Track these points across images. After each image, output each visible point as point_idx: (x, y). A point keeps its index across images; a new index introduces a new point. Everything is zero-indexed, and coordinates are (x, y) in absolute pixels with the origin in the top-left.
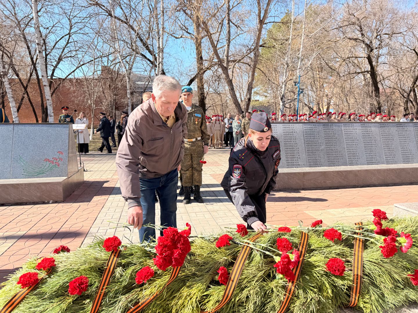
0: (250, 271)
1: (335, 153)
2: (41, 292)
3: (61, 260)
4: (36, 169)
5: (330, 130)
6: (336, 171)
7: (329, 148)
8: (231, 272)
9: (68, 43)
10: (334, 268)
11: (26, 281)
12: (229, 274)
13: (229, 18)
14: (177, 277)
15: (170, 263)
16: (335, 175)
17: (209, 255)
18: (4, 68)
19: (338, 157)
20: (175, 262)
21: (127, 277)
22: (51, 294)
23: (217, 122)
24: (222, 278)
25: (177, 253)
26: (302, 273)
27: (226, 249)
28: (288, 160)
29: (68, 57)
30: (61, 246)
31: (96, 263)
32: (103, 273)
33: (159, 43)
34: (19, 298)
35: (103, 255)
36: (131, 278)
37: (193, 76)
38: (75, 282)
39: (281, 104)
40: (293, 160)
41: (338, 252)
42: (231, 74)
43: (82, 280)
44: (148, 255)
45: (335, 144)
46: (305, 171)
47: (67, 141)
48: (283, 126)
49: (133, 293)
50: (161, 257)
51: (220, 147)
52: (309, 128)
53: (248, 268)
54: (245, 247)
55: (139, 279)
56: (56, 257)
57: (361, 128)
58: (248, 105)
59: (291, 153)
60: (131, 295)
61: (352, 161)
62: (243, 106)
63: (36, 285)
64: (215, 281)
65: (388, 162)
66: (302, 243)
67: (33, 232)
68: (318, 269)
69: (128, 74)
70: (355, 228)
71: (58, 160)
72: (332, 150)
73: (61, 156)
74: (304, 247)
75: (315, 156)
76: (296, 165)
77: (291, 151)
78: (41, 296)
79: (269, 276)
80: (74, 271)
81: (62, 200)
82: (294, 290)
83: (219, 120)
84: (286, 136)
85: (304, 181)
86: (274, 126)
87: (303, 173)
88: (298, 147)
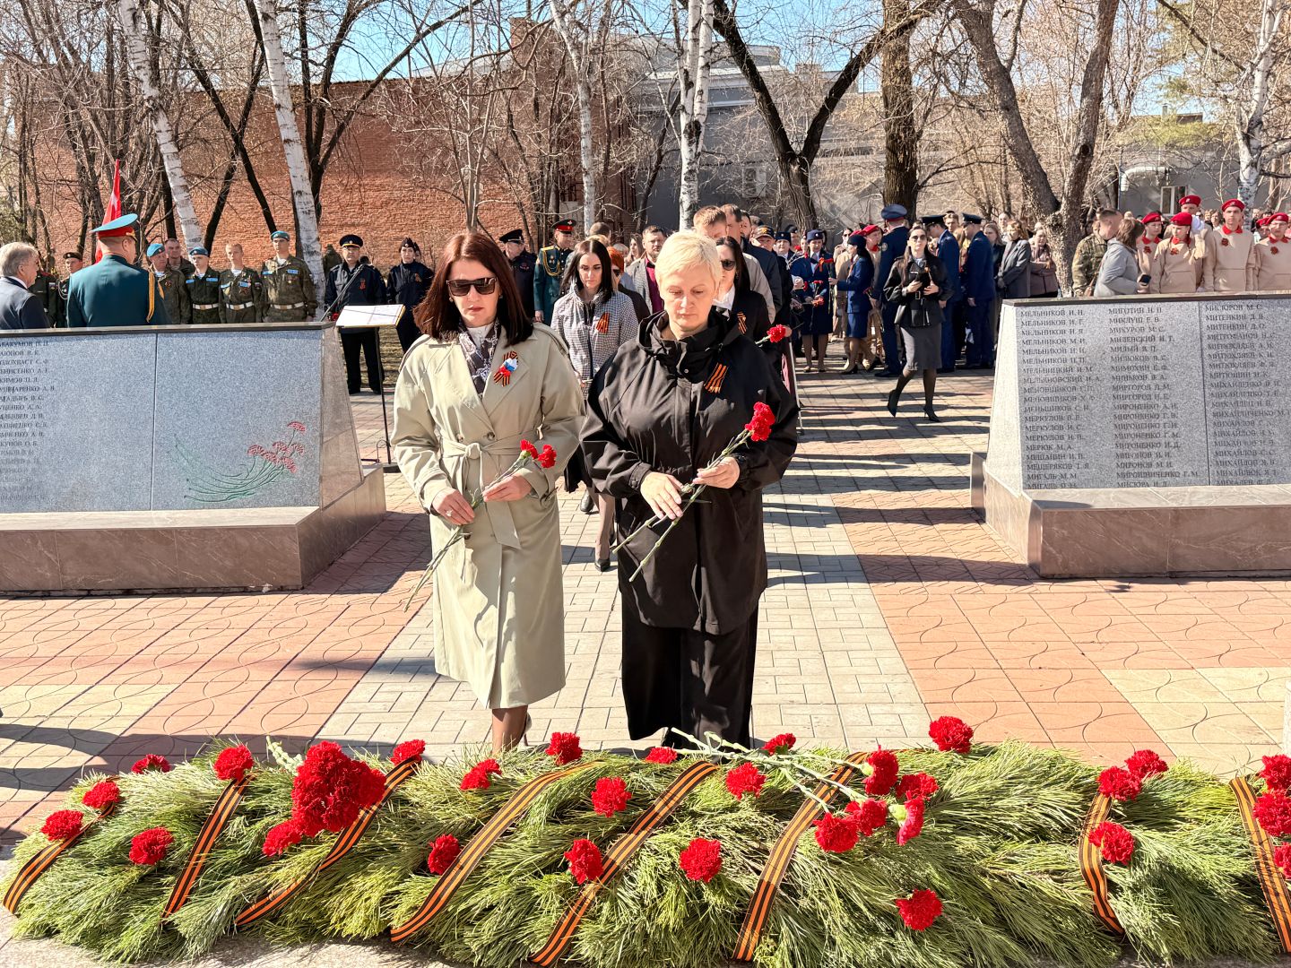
0: (511, 851)
2: (85, 851)
4: (225, 479)
11: (58, 828)
14: (352, 848)
21: (250, 839)
22: (101, 858)
27: (479, 796)
28: (1122, 456)
31: (192, 804)
32: (203, 825)
34: (45, 858)
35: (212, 786)
36: (260, 840)
37: (858, 48)
38: (141, 838)
40: (1149, 455)
42: (1010, 38)
43: (158, 835)
46: (1185, 504)
48: (1113, 316)
49: (260, 873)
52: (1228, 322)
53: (507, 844)
55: (268, 845)
58: (1081, 173)
59: (1138, 427)
60: (254, 876)
63: (77, 837)
71: (290, 450)
73: (298, 437)
75: (1247, 439)
76: (1159, 475)
77: (1141, 416)
80: (150, 815)
81: (300, 583)
82: (592, 901)
84: (1120, 354)
85: (1178, 545)
86: (1071, 313)
87: (1176, 510)
88: (1174, 400)
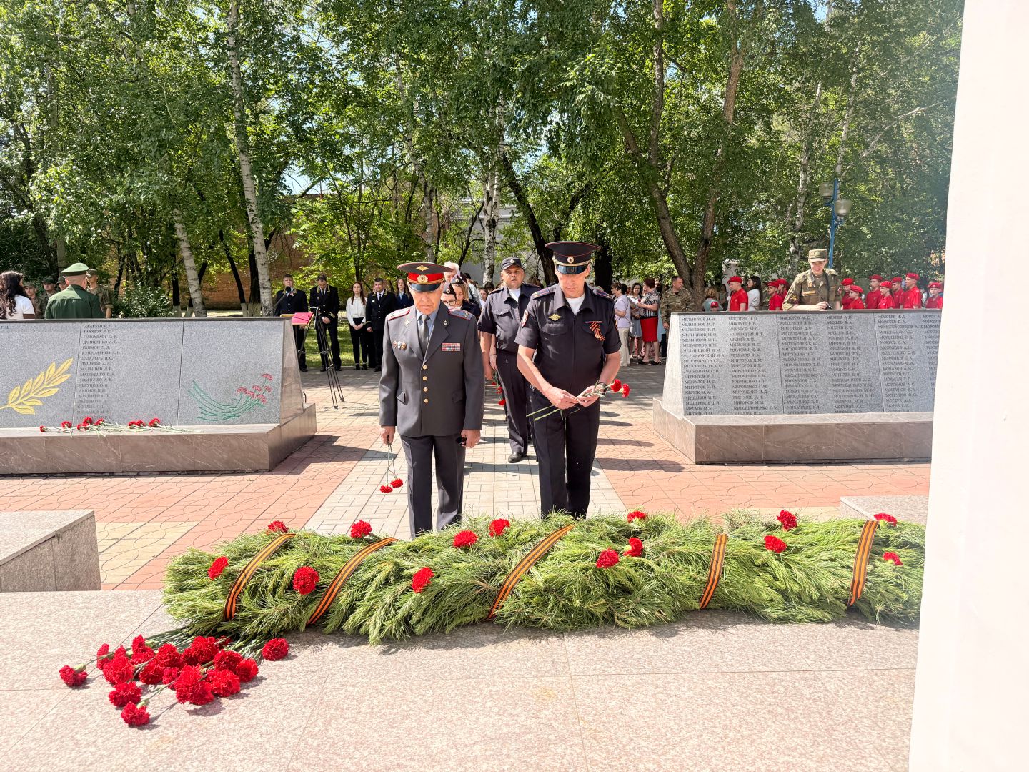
1: (853, 382)
4: (223, 407)
5: (844, 330)
6: (844, 425)
7: (837, 369)
16: (843, 432)
19: (860, 390)
28: (737, 397)
40: (751, 397)
45: (856, 362)
46: (772, 423)
47: (280, 354)
48: (731, 321)
52: (792, 325)
57: (923, 324)
58: (704, 255)
59: (746, 381)
61: (896, 400)
71: (263, 390)
72: (846, 375)
73: (268, 383)
75: (806, 389)
76: (757, 408)
77: (746, 376)
81: (268, 467)
84: (735, 342)
85: (768, 445)
86: (709, 319)
87: (767, 426)
88: (764, 367)
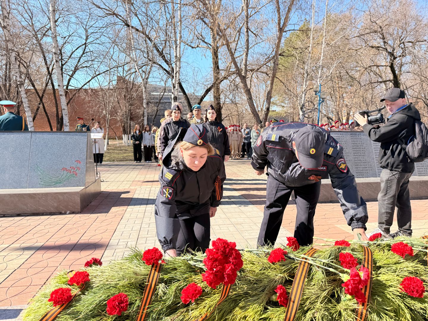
0: (313, 291)
1: (363, 164)
2: (76, 311)
3: (95, 274)
4: (53, 178)
5: (358, 140)
6: (365, 183)
7: (357, 158)
8: (290, 291)
9: (83, 53)
10: (412, 288)
11: (59, 298)
12: (289, 293)
13: (248, 26)
14: (228, 296)
15: (222, 279)
16: (364, 186)
17: (262, 271)
18: (20, 77)
19: (366, 167)
20: (228, 278)
21: (171, 295)
22: (87, 314)
23: (235, 132)
24: (281, 299)
25: (230, 268)
26: (373, 294)
27: (280, 265)
29: (84, 67)
30: (93, 259)
31: (136, 279)
32: (143, 290)
33: (176, 51)
34: (50, 317)
35: (143, 269)
36: (176, 297)
37: (209, 86)
38: (113, 300)
39: (301, 113)
41: (411, 269)
42: (250, 83)
43: (121, 297)
44: (193, 270)
45: (364, 155)
47: (85, 150)
49: (179, 314)
50: (211, 272)
51: (237, 158)
53: (308, 287)
54: (303, 263)
55: (186, 298)
56: (89, 270)
58: (267, 115)
60: (176, 316)
62: (262, 116)
63: (69, 303)
64: (273, 301)
65: (420, 173)
66: (367, 259)
67: (51, 243)
68: (391, 289)
69: (144, 84)
70: (424, 242)
71: (76, 169)
73: (79, 165)
74: (370, 263)
78: (75, 314)
79: (333, 296)
80: (110, 287)
81: (80, 210)
82: (366, 314)
83: (236, 130)
85: (332, 193)
